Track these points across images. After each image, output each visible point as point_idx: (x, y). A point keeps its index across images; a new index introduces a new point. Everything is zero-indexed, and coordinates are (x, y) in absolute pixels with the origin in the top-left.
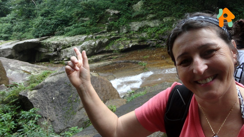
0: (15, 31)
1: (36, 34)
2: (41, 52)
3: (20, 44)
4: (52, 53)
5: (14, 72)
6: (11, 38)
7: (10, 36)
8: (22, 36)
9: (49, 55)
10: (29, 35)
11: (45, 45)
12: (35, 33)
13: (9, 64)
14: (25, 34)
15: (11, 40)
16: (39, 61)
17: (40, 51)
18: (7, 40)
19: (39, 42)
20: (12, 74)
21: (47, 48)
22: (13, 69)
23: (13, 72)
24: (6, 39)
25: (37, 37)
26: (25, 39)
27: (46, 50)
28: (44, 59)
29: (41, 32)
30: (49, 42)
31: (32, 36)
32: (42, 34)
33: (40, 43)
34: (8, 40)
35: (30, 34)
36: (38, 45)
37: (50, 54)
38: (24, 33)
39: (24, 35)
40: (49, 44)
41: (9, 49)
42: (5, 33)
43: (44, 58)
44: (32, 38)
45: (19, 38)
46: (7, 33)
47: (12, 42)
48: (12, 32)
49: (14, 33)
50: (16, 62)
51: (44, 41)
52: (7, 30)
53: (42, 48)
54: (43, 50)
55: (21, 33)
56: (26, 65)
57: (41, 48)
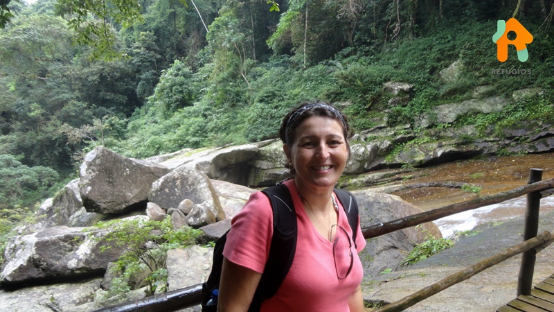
0: (211, 131)
1: (250, 136)
2: (260, 168)
3: (225, 154)
4: (282, 169)
5: (230, 202)
6: (205, 144)
7: (203, 141)
8: (225, 140)
9: (276, 174)
10: (237, 137)
11: (268, 155)
12: (249, 133)
13: (217, 187)
14: (230, 135)
15: (204, 147)
16: (256, 185)
17: (258, 166)
18: (197, 147)
19: (257, 151)
20: (227, 205)
21: (271, 161)
22: (227, 197)
23: (228, 201)
24: (196, 145)
25: (254, 141)
26: (231, 145)
27: (269, 164)
28: (266, 181)
29: (260, 131)
30: (276, 149)
31: (243, 139)
32: (261, 136)
33: (259, 151)
34: (199, 147)
35: (240, 135)
36: (255, 156)
37: (278, 172)
38: (228, 134)
39: (227, 137)
40: (277, 152)
41: (205, 163)
42: (194, 135)
43: (266, 179)
44: (244, 143)
45: (221, 144)
46: (197, 135)
47: (209, 150)
48: (206, 133)
49: (211, 135)
50: (228, 186)
51: (267, 148)
52: (198, 130)
53: (263, 160)
54: (264, 164)
55: (224, 134)
56: (244, 191)
57: (260, 162)
